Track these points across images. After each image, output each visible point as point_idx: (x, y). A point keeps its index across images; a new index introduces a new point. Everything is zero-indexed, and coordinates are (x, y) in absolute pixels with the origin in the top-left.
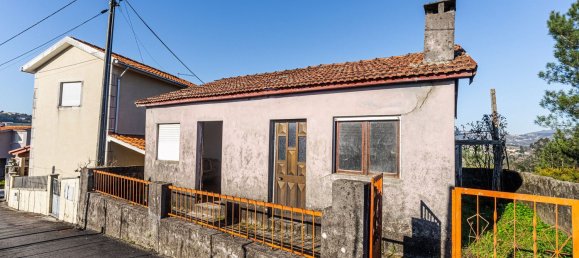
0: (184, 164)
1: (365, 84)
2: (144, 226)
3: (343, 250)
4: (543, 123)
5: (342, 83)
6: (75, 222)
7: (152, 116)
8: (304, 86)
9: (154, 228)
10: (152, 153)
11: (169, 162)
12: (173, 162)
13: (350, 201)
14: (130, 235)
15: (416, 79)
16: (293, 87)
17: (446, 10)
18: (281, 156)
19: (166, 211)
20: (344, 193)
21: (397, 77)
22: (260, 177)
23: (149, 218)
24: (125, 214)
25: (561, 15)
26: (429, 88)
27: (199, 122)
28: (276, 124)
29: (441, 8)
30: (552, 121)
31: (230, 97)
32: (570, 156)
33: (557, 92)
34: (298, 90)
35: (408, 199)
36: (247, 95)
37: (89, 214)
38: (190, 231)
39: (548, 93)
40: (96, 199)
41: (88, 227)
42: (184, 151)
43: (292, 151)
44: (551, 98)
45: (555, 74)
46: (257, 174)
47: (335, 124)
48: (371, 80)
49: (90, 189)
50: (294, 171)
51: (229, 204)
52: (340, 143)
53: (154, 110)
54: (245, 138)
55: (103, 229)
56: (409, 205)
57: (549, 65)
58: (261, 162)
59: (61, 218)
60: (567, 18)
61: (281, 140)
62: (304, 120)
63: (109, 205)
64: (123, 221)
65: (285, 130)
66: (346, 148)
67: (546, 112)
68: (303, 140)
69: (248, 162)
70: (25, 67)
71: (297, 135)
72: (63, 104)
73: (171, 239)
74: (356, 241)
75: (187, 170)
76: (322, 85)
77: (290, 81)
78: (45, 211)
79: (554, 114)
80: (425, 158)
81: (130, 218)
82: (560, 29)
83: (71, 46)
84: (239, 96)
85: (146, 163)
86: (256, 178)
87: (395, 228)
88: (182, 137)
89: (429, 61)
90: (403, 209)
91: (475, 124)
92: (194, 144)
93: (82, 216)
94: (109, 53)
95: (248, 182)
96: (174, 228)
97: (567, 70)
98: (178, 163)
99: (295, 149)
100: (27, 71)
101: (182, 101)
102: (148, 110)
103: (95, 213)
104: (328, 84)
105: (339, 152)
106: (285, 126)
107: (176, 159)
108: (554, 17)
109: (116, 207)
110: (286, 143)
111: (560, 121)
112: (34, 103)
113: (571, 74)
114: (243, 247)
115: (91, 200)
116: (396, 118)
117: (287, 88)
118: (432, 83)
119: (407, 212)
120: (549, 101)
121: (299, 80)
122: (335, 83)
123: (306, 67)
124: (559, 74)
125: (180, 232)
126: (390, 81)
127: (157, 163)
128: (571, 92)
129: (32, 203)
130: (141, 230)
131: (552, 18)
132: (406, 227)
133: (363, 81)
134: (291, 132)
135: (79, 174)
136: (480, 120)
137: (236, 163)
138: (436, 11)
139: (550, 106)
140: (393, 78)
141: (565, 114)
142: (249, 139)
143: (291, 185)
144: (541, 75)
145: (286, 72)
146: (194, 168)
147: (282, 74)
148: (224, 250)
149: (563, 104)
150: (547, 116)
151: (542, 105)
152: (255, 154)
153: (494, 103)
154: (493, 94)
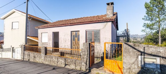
0: (49, 43)
1: (92, 22)
2: (40, 57)
3: (85, 56)
4: (143, 31)
5: (87, 22)
6: (20, 59)
7: (40, 31)
8: (79, 23)
9: (43, 58)
10: (40, 41)
11: (45, 43)
12: (46, 43)
13: (86, 47)
14: (37, 60)
15: (103, 21)
16: (76, 23)
17: (111, 5)
18: (74, 40)
19: (46, 54)
20: (85, 45)
21: (99, 21)
22: (69, 45)
23: (42, 56)
24: (35, 55)
25: (148, 3)
26: (106, 23)
27: (53, 32)
28: (72, 32)
29: (110, 4)
30: (145, 31)
31: (61, 26)
32: (151, 40)
33: (146, 23)
34: (77, 24)
35: (102, 48)
36: (65, 25)
37: (24, 56)
38: (52, 57)
39: (144, 24)
40: (26, 52)
41: (24, 60)
42: (49, 40)
43: (76, 39)
44: (145, 25)
45: (146, 18)
46: (68, 44)
47: (86, 32)
48: (94, 21)
49: (24, 50)
50: (77, 43)
51: (61, 52)
52: (87, 36)
53: (40, 29)
54: (65, 36)
55: (29, 60)
56: (102, 50)
57: (145, 16)
58: (69, 42)
59: (16, 59)
60: (149, 4)
61: (74, 36)
62: (79, 31)
63: (30, 54)
64: (34, 57)
65: (75, 33)
66: (89, 37)
67: (144, 28)
68: (79, 36)
69: (66, 42)
70: (1, 18)
71: (77, 35)
72: (13, 28)
73: (48, 60)
74: (87, 54)
75: (50, 45)
76: (83, 22)
77: (76, 21)
78: (11, 57)
79: (146, 29)
80: (105, 39)
81: (36, 56)
82: (147, 7)
83: (15, 12)
84: (63, 25)
85: (39, 43)
86: (68, 45)
87: (100, 55)
88: (48, 36)
89: (107, 17)
90: (101, 50)
91: (122, 31)
92: (51, 38)
93: (23, 57)
94: (27, 14)
95: (66, 46)
96: (48, 57)
97: (149, 17)
98: (47, 43)
99: (77, 38)
100: (2, 19)
101: (48, 27)
102: (39, 30)
103: (26, 56)
104: (84, 22)
105: (87, 38)
106: (74, 32)
107: (47, 42)
108: (146, 4)
109: (32, 54)
110: (75, 36)
111: (147, 31)
112: (4, 28)
113: (150, 18)
114: (65, 59)
115: (25, 53)
116: (99, 30)
117: (75, 23)
118: (107, 22)
119: (102, 51)
120: (145, 26)
121: (78, 21)
122: (86, 22)
123: (80, 18)
124: (147, 18)
125: (50, 58)
126: (98, 22)
127: (42, 43)
128: (150, 23)
129: (6, 56)
130: (40, 59)
131: (145, 4)
132: (102, 54)
133: (92, 21)
134: (76, 34)
135: (20, 47)
136: (124, 31)
137: (63, 42)
138: (109, 5)
139: (145, 27)
140: (98, 21)
141: (149, 29)
142: (66, 36)
143: (76, 47)
144: (143, 19)
145: (75, 19)
146: (52, 44)
147: (74, 19)
148: (60, 60)
149: (148, 26)
150: (144, 30)
151: (143, 27)
152: (67, 40)
153: (127, 26)
154: (127, 24)
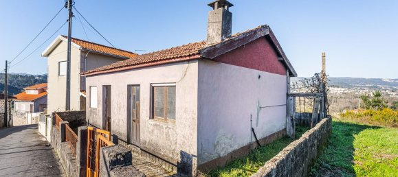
0: (99, 110)
7: (88, 82)
9: (60, 147)
10: (88, 104)
11: (94, 109)
26: (187, 65)
27: (103, 86)
28: (132, 87)
29: (216, 5)
47: (153, 87)
49: (54, 124)
52: (156, 100)
53: (88, 78)
58: (125, 110)
62: (139, 85)
65: (135, 91)
66: (158, 103)
69: (120, 110)
72: (60, 74)
75: (100, 114)
83: (62, 41)
86: (123, 120)
88: (98, 94)
95: (120, 122)
106: (135, 88)
110: (136, 99)
116: (174, 84)
118: (188, 61)
127: (90, 110)
134: (138, 92)
137: (116, 111)
142: (120, 96)
143: (138, 125)
152: (122, 106)
153: (324, 64)
154: (324, 57)
